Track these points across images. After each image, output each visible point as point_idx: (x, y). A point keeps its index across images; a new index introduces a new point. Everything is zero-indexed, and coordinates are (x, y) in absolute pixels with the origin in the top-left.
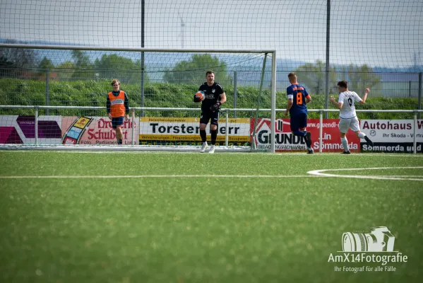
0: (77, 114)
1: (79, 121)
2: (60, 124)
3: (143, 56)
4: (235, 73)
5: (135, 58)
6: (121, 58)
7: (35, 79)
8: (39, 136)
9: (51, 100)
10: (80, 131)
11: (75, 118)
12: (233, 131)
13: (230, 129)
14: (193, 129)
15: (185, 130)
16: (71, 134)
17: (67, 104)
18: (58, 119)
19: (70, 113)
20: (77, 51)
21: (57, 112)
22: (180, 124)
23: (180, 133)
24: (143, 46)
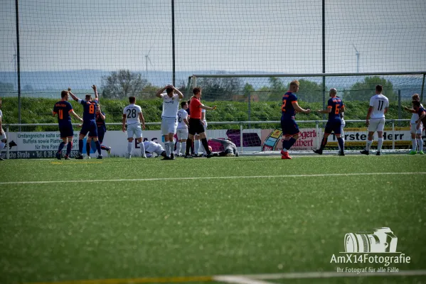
0: (272, 127)
1: (275, 132)
2: (259, 135)
3: (324, 79)
4: (399, 91)
5: (319, 81)
6: (307, 82)
7: (241, 101)
8: (244, 145)
9: (253, 117)
10: (275, 140)
11: (271, 130)
12: (398, 137)
13: (396, 136)
14: (365, 136)
15: (359, 137)
16: (268, 143)
17: (265, 119)
18: (258, 132)
19: (268, 126)
20: (273, 77)
21: (257, 126)
22: (355, 133)
23: (356, 140)
24: (324, 71)
